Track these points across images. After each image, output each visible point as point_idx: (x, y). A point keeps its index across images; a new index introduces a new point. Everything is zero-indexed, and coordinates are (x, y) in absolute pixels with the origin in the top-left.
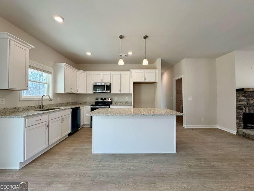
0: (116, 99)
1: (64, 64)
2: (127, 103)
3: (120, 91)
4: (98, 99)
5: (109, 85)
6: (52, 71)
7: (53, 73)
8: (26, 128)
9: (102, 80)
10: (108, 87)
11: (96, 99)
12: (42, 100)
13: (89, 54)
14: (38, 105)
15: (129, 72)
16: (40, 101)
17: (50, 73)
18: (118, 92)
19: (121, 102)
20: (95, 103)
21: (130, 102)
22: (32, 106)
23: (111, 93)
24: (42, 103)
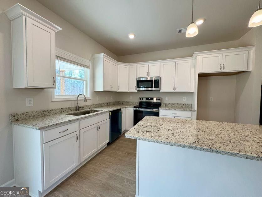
0: (166, 100)
1: (102, 55)
2: (184, 106)
3: (175, 88)
4: (142, 99)
5: (158, 80)
6: (90, 64)
7: (91, 67)
8: (44, 144)
9: (148, 74)
10: (157, 83)
11: (140, 99)
12: (78, 100)
13: (132, 37)
14: (74, 106)
15: (190, 59)
16: (76, 102)
17: (87, 67)
18: (172, 90)
19: (175, 104)
20: (138, 104)
21: (189, 105)
22: (66, 108)
23: (161, 91)
24: (78, 104)
